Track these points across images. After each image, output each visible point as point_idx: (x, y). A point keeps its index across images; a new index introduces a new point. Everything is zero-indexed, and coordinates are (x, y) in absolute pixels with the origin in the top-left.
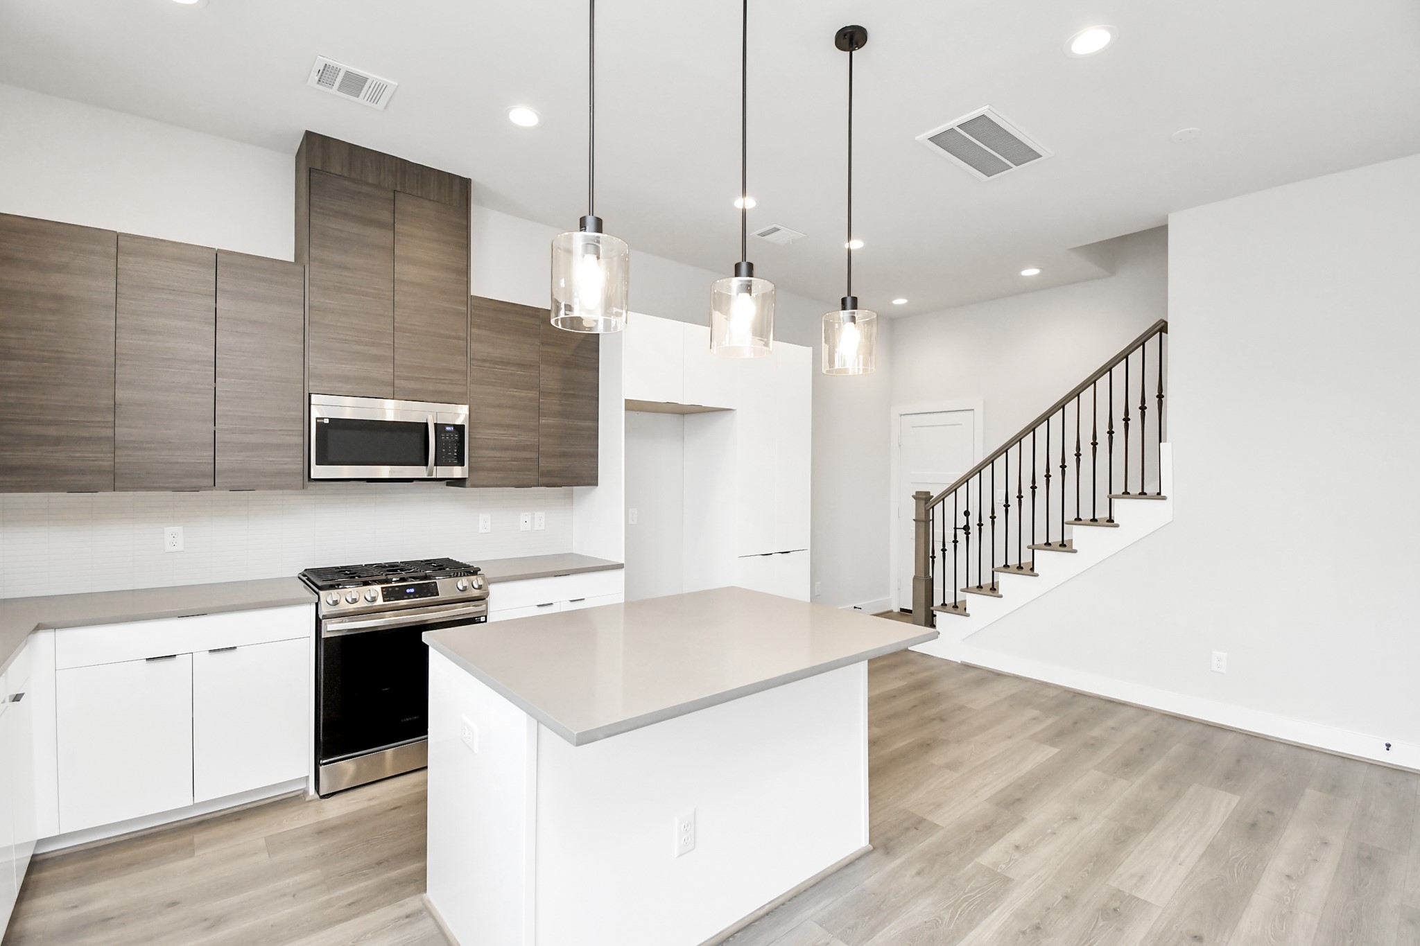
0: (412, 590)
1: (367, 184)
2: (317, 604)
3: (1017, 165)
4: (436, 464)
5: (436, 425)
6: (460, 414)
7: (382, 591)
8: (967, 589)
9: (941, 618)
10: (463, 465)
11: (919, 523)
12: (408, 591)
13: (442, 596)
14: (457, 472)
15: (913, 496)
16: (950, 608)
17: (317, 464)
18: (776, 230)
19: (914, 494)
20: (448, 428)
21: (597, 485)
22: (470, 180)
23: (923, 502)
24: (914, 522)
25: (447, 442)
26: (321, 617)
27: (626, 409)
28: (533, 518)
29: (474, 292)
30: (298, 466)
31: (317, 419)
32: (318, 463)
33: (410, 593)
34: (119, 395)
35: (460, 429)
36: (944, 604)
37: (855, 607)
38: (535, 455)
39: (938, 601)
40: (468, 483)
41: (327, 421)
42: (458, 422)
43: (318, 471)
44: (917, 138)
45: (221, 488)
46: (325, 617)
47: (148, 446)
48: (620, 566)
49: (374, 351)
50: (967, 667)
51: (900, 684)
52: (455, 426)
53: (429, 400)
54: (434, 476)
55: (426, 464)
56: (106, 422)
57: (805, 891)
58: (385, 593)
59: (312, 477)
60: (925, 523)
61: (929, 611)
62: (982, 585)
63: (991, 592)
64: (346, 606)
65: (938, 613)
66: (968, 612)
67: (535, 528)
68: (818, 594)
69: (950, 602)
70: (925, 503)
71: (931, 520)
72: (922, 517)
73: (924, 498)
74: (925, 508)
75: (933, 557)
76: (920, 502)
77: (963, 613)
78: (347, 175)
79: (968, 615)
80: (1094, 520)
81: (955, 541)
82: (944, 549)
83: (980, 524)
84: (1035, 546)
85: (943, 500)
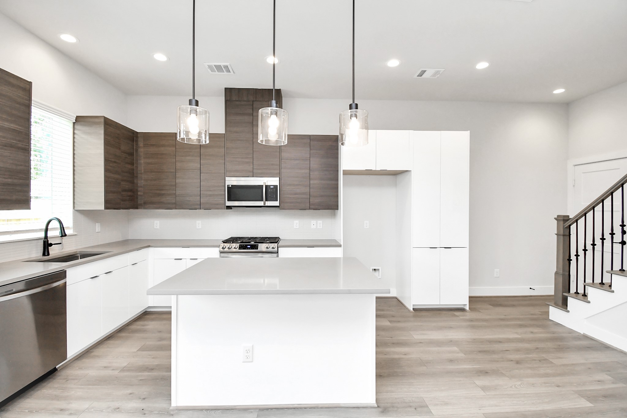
0: (249, 247)
1: (244, 101)
2: (220, 248)
4: (266, 201)
5: (265, 186)
7: (239, 246)
8: (593, 284)
9: (571, 301)
10: (277, 201)
11: (559, 236)
12: (248, 247)
13: (259, 250)
14: (277, 203)
15: (555, 218)
17: (228, 201)
20: (271, 187)
21: (338, 210)
22: (281, 90)
25: (271, 192)
28: (317, 223)
30: (222, 202)
31: (228, 185)
33: (248, 248)
34: (177, 181)
35: (276, 187)
36: (577, 293)
37: (530, 288)
38: (308, 197)
40: (279, 208)
41: (230, 186)
42: (275, 184)
43: (229, 203)
45: (202, 209)
46: (221, 252)
47: (183, 196)
48: (340, 246)
49: (247, 160)
50: (586, 337)
51: (516, 336)
52: (274, 186)
53: (265, 176)
54: (266, 205)
55: (262, 200)
56: (173, 189)
57: (321, 408)
58: (240, 246)
59: (226, 205)
60: (564, 236)
61: (563, 296)
62: (603, 282)
63: (608, 288)
64: (228, 250)
65: (569, 297)
66: (589, 300)
67: (318, 227)
68: (497, 276)
69: (581, 291)
70: (564, 223)
71: (570, 234)
72: (562, 232)
73: (563, 220)
74: (564, 226)
75: (570, 260)
76: (562, 222)
77: (585, 300)
78: (237, 99)
79: (589, 302)
81: (585, 250)
82: (577, 255)
83: (603, 239)
85: (576, 222)
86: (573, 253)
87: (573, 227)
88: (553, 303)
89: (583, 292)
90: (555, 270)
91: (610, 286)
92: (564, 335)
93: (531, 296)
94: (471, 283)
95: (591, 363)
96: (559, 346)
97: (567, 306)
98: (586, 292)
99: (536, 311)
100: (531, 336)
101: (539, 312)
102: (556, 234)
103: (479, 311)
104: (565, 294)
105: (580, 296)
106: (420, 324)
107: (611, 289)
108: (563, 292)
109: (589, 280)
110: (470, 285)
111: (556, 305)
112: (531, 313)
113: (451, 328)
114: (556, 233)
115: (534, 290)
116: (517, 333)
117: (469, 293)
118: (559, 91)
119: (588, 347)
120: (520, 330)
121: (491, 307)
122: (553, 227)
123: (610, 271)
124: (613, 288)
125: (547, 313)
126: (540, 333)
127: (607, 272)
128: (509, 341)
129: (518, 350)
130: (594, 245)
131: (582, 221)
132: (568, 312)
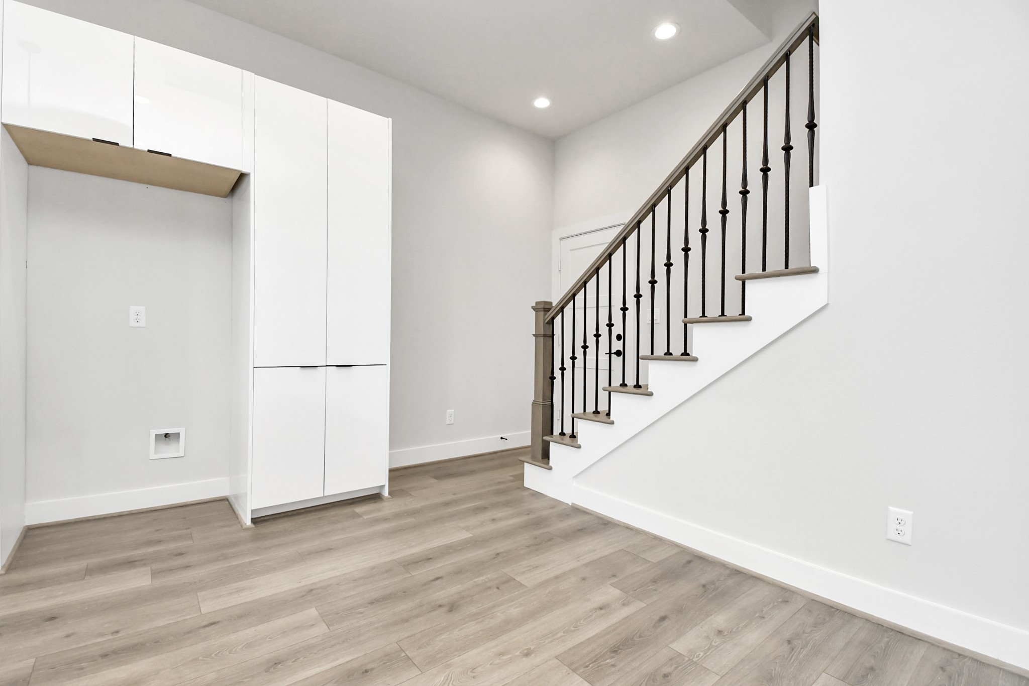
8: (584, 416)
9: (555, 449)
11: (539, 339)
19: (534, 305)
23: (542, 313)
24: (534, 337)
36: (562, 434)
37: (502, 438)
39: (557, 430)
50: (576, 510)
60: (545, 338)
61: (543, 441)
62: (598, 410)
63: (606, 418)
65: (551, 443)
66: (579, 443)
68: (451, 423)
70: (545, 315)
71: (553, 335)
72: (542, 332)
73: (544, 308)
74: (544, 321)
75: (552, 378)
77: (573, 444)
79: (579, 447)
80: (668, 353)
81: (573, 358)
82: (563, 369)
83: (597, 336)
84: (652, 356)
85: (562, 310)
87: (558, 321)
88: (530, 456)
89: (571, 432)
90: (532, 398)
91: (608, 414)
92: (544, 513)
93: (503, 451)
95: (587, 565)
96: (536, 538)
97: (549, 459)
98: (575, 431)
99: (506, 475)
100: (493, 527)
101: (511, 476)
102: (534, 335)
103: (411, 495)
104: (546, 438)
105: (567, 438)
106: (247, 560)
107: (610, 418)
108: (543, 435)
111: (534, 461)
112: (499, 480)
113: (331, 549)
114: (534, 333)
115: (506, 439)
116: (467, 528)
118: (542, 103)
119: (579, 530)
120: (473, 521)
121: (436, 481)
122: (529, 323)
123: (607, 387)
124: (612, 417)
125: (521, 477)
126: (506, 518)
127: (604, 390)
128: (449, 550)
129: (459, 572)
130: (585, 347)
131: (568, 310)
132: (550, 469)
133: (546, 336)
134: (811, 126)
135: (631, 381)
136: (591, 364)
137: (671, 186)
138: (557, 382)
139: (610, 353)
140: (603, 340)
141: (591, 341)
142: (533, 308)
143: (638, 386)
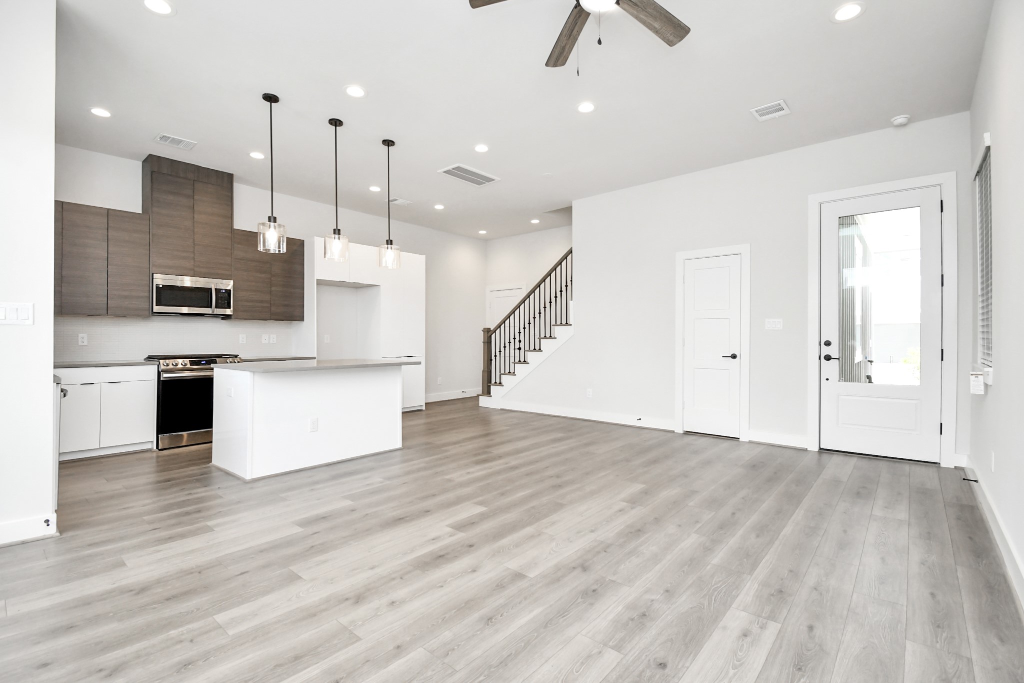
0: (204, 362)
1: (179, 177)
2: (158, 366)
3: (488, 182)
4: (216, 307)
5: (216, 289)
6: (229, 285)
7: (190, 362)
8: (504, 374)
9: (493, 389)
10: (230, 308)
11: (485, 343)
12: (202, 362)
14: (229, 312)
16: (498, 384)
18: (396, 200)
20: (222, 291)
21: (303, 321)
22: (233, 174)
25: (222, 297)
26: (160, 371)
27: (317, 284)
28: (269, 337)
29: (236, 227)
30: (146, 305)
31: (157, 285)
32: (156, 305)
35: (228, 291)
36: (496, 382)
38: (268, 305)
39: (493, 382)
40: (233, 317)
41: (161, 286)
42: (228, 288)
43: (156, 309)
44: (438, 171)
45: (110, 315)
46: (162, 371)
47: (76, 295)
48: (314, 358)
50: (502, 410)
52: (226, 290)
53: (212, 277)
54: (215, 313)
55: (211, 307)
59: (154, 311)
61: (488, 387)
62: (510, 371)
64: (172, 367)
65: (491, 386)
67: (271, 342)
68: (440, 384)
69: (498, 381)
70: (488, 333)
71: (491, 341)
72: (486, 340)
73: (487, 331)
74: (487, 336)
75: (491, 360)
76: (486, 333)
77: (501, 386)
78: (170, 173)
79: (503, 386)
80: (535, 349)
81: (500, 351)
82: (495, 356)
83: (510, 342)
84: (529, 350)
85: (495, 332)
86: (493, 354)
87: (493, 336)
88: (482, 394)
91: (514, 373)
93: (464, 398)
94: (426, 392)
97: (491, 393)
98: (501, 380)
102: (482, 342)
104: (489, 384)
108: (487, 383)
109: (502, 371)
110: (426, 394)
111: (484, 395)
115: (465, 392)
117: (426, 401)
118: (483, 232)
122: (480, 337)
127: (513, 363)
130: (505, 347)
131: (498, 331)
132: (491, 396)
133: (488, 342)
134: (571, 281)
135: (522, 360)
136: (507, 355)
137: (535, 290)
138: (493, 362)
139: (515, 349)
140: (512, 344)
141: (507, 345)
142: (482, 330)
143: (525, 361)
